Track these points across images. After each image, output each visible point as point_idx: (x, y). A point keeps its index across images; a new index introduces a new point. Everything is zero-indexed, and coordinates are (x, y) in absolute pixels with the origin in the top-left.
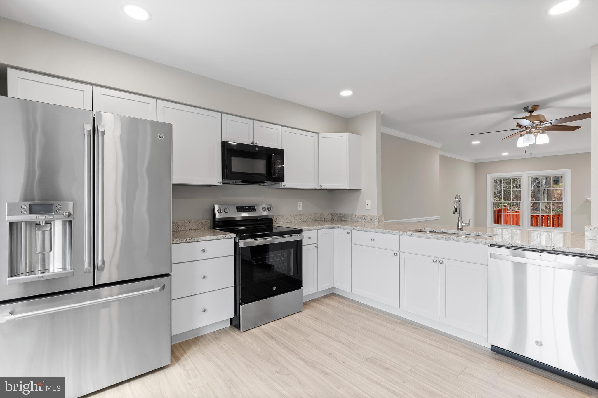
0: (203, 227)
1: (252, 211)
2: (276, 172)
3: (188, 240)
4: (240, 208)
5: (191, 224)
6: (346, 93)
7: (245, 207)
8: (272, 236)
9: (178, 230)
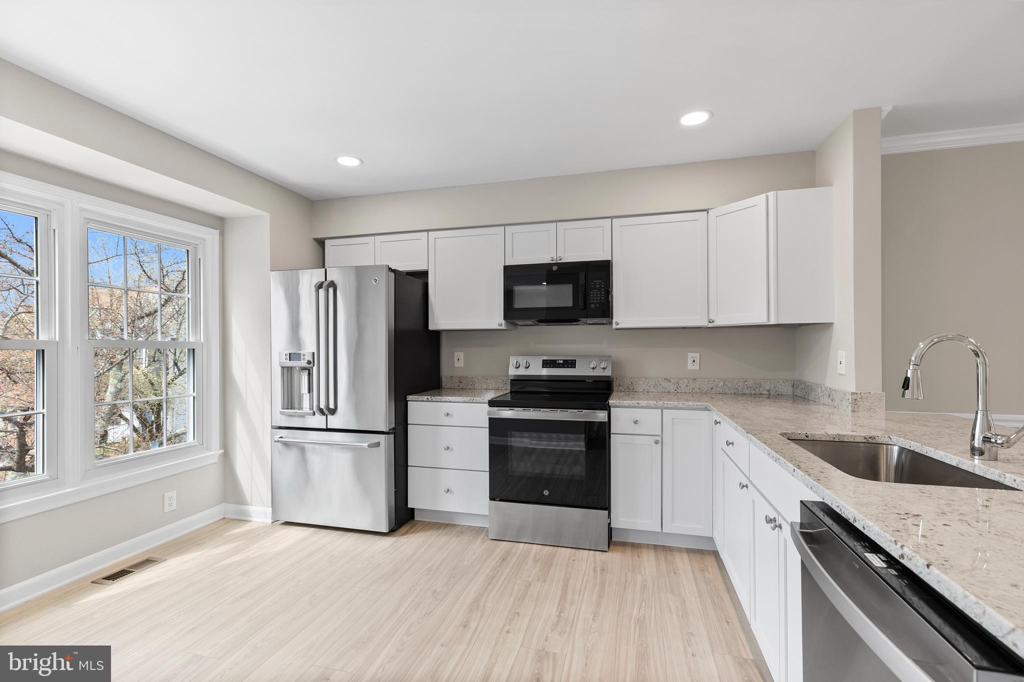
0: (505, 387)
1: (568, 367)
2: (592, 301)
3: (430, 399)
4: (548, 361)
5: (488, 381)
6: (695, 119)
7: (558, 360)
8: (540, 408)
9: (473, 388)
